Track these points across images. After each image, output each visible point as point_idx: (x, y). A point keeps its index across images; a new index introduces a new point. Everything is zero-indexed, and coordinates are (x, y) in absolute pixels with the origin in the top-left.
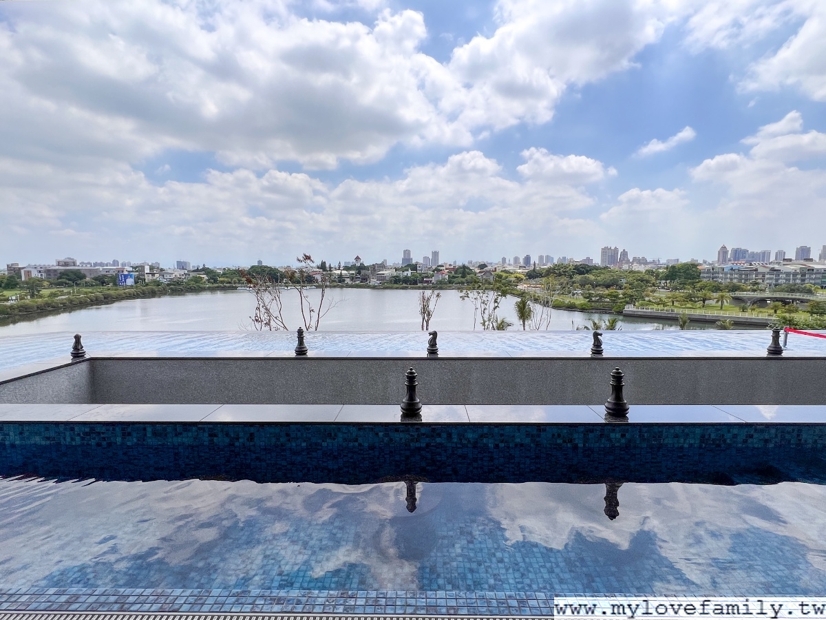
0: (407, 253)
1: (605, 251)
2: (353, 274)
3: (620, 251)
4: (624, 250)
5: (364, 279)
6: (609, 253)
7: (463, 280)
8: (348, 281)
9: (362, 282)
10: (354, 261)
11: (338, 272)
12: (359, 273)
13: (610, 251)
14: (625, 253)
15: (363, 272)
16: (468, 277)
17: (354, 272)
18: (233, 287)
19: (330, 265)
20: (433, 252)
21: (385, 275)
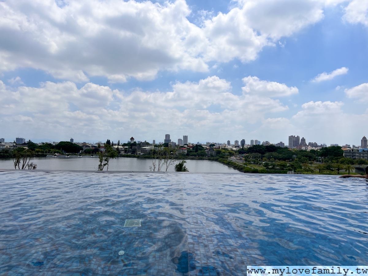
0: (168, 136)
1: (291, 138)
2: (127, 148)
3: (301, 138)
4: (303, 138)
5: (134, 152)
6: (294, 140)
7: (195, 153)
8: (123, 153)
9: (132, 154)
10: (130, 140)
11: (116, 147)
12: (131, 148)
13: (294, 138)
14: (303, 140)
15: (133, 147)
16: (199, 151)
17: (127, 147)
18: (44, 155)
19: (113, 142)
20: (185, 136)
21: (146, 149)
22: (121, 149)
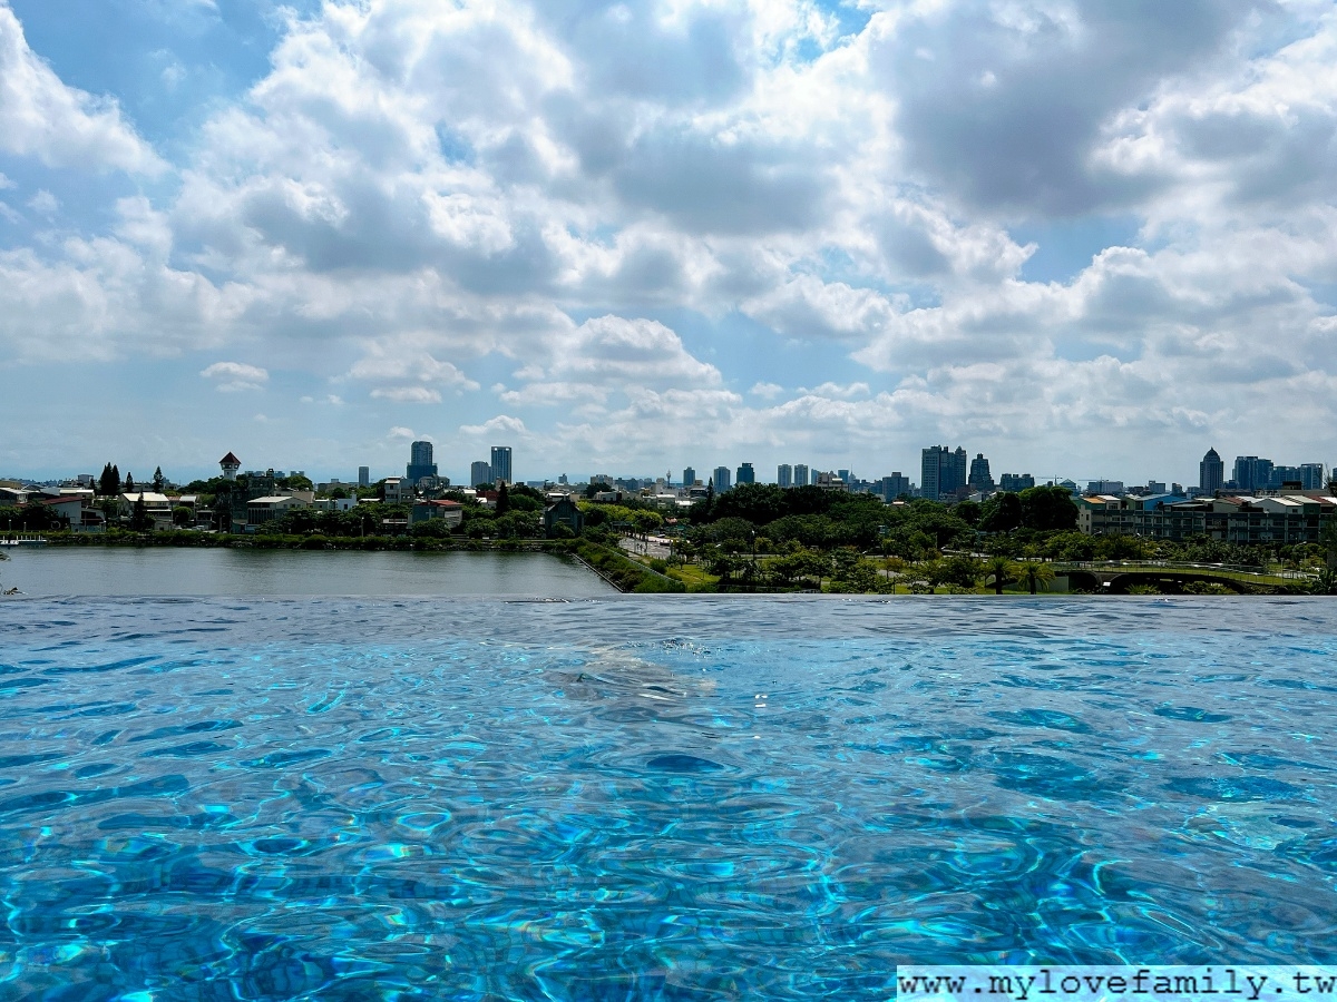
0: (422, 451)
1: (932, 456)
2: (190, 504)
3: (971, 458)
4: (980, 456)
8: (165, 524)
10: (219, 469)
13: (945, 456)
14: (981, 464)
15: (220, 499)
17: (194, 498)
19: (129, 476)
20: (501, 450)
21: (272, 508)
22: (161, 505)
